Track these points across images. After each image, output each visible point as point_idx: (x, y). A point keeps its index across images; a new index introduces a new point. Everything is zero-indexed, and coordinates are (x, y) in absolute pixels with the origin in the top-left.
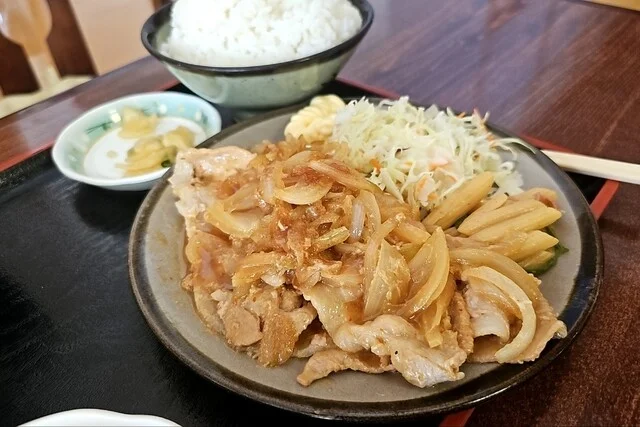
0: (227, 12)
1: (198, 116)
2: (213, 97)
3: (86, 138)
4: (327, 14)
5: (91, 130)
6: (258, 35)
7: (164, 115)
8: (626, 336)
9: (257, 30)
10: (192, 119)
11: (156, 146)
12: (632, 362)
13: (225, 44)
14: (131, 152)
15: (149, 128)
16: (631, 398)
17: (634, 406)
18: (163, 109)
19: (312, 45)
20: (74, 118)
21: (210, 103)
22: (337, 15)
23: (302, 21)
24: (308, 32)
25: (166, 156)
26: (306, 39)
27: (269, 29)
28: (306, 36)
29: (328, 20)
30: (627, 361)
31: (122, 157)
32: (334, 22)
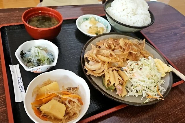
0: (124, 10)
1: (106, 26)
2: (112, 24)
3: (83, 20)
4: (144, 19)
5: (84, 19)
6: (128, 17)
7: (99, 22)
8: (166, 109)
9: (128, 16)
10: (105, 26)
11: (96, 29)
12: (164, 113)
13: (120, 16)
14: (90, 27)
15: (95, 24)
16: (160, 118)
17: (160, 119)
18: (100, 20)
19: (138, 24)
20: (82, 15)
21: (110, 24)
22: (146, 19)
23: (138, 18)
24: (138, 21)
25: (97, 32)
26: (137, 22)
27: (131, 17)
28: (137, 21)
29: (143, 20)
30: (163, 113)
31: (88, 28)
32: (145, 21)
